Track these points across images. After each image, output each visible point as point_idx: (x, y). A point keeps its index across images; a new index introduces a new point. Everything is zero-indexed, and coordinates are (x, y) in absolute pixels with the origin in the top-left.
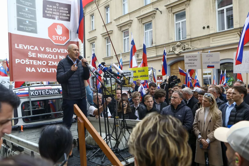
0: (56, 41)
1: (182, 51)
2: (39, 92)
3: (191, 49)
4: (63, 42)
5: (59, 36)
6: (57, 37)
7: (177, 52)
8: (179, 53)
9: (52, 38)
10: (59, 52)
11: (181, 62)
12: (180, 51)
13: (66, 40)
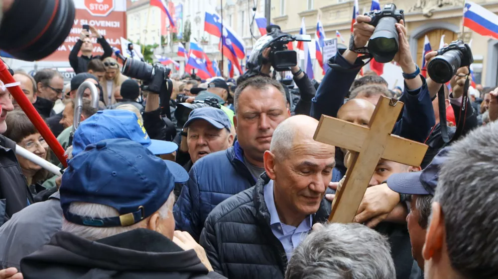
0: (94, 11)
1: (436, 8)
2: (70, 75)
3: (452, 4)
4: (104, 12)
5: (99, 4)
6: (96, 5)
7: (426, 11)
8: (430, 12)
9: (88, 7)
10: (98, 25)
11: (436, 32)
12: (432, 8)
13: (108, 10)
